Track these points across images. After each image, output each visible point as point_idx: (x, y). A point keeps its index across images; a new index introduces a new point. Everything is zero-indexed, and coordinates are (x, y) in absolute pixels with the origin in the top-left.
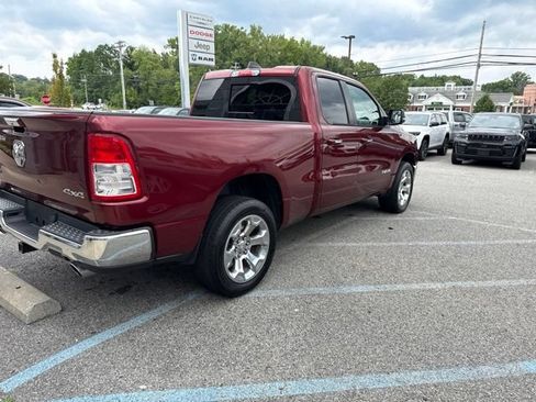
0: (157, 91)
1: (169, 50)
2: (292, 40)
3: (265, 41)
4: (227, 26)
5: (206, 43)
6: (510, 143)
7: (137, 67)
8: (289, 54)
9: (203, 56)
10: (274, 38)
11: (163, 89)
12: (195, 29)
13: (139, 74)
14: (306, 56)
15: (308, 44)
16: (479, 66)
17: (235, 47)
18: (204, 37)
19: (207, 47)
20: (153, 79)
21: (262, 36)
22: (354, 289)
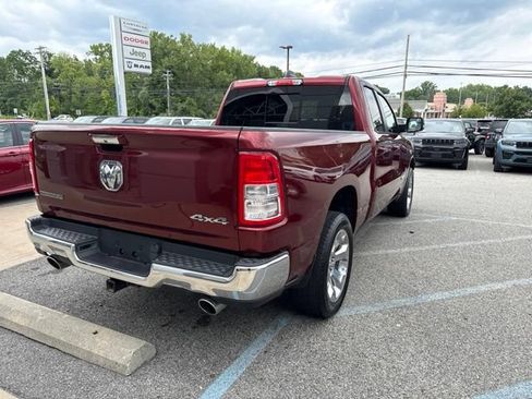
0: (81, 99)
1: (92, 57)
2: (223, 49)
3: (196, 50)
4: (155, 34)
5: (142, 50)
6: (458, 146)
7: (58, 74)
8: (221, 63)
9: (139, 63)
10: (204, 47)
11: (88, 98)
12: (129, 36)
13: (61, 81)
14: (238, 64)
15: (239, 53)
16: (406, 76)
17: (165, 55)
18: (139, 44)
19: (143, 55)
20: (76, 88)
21: (192, 44)
22: (432, 297)
